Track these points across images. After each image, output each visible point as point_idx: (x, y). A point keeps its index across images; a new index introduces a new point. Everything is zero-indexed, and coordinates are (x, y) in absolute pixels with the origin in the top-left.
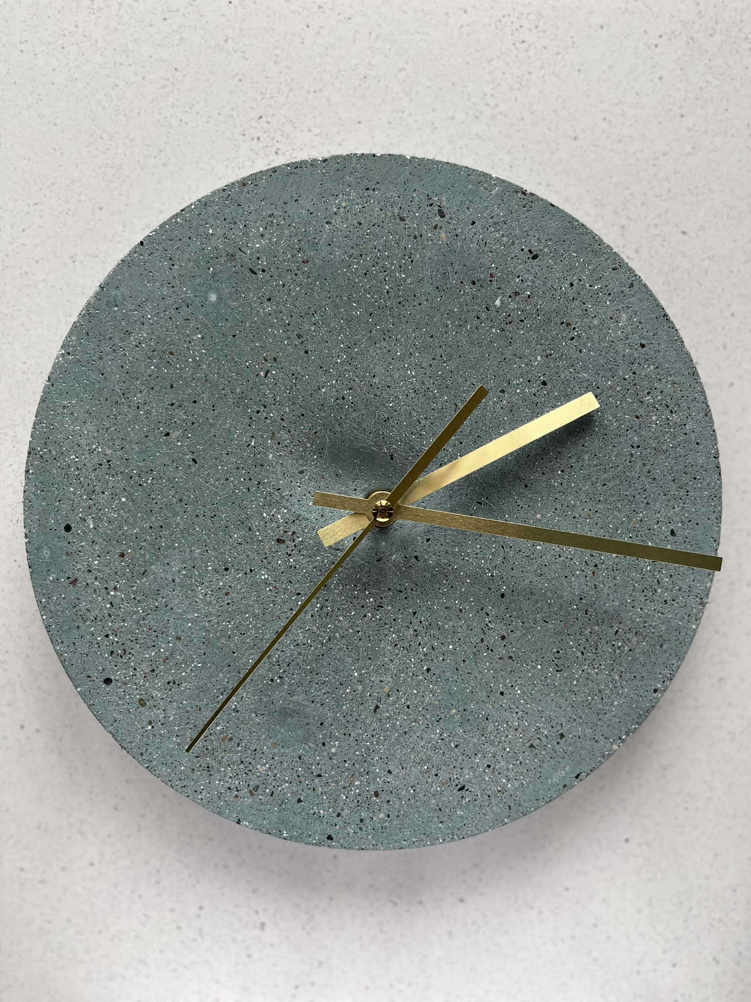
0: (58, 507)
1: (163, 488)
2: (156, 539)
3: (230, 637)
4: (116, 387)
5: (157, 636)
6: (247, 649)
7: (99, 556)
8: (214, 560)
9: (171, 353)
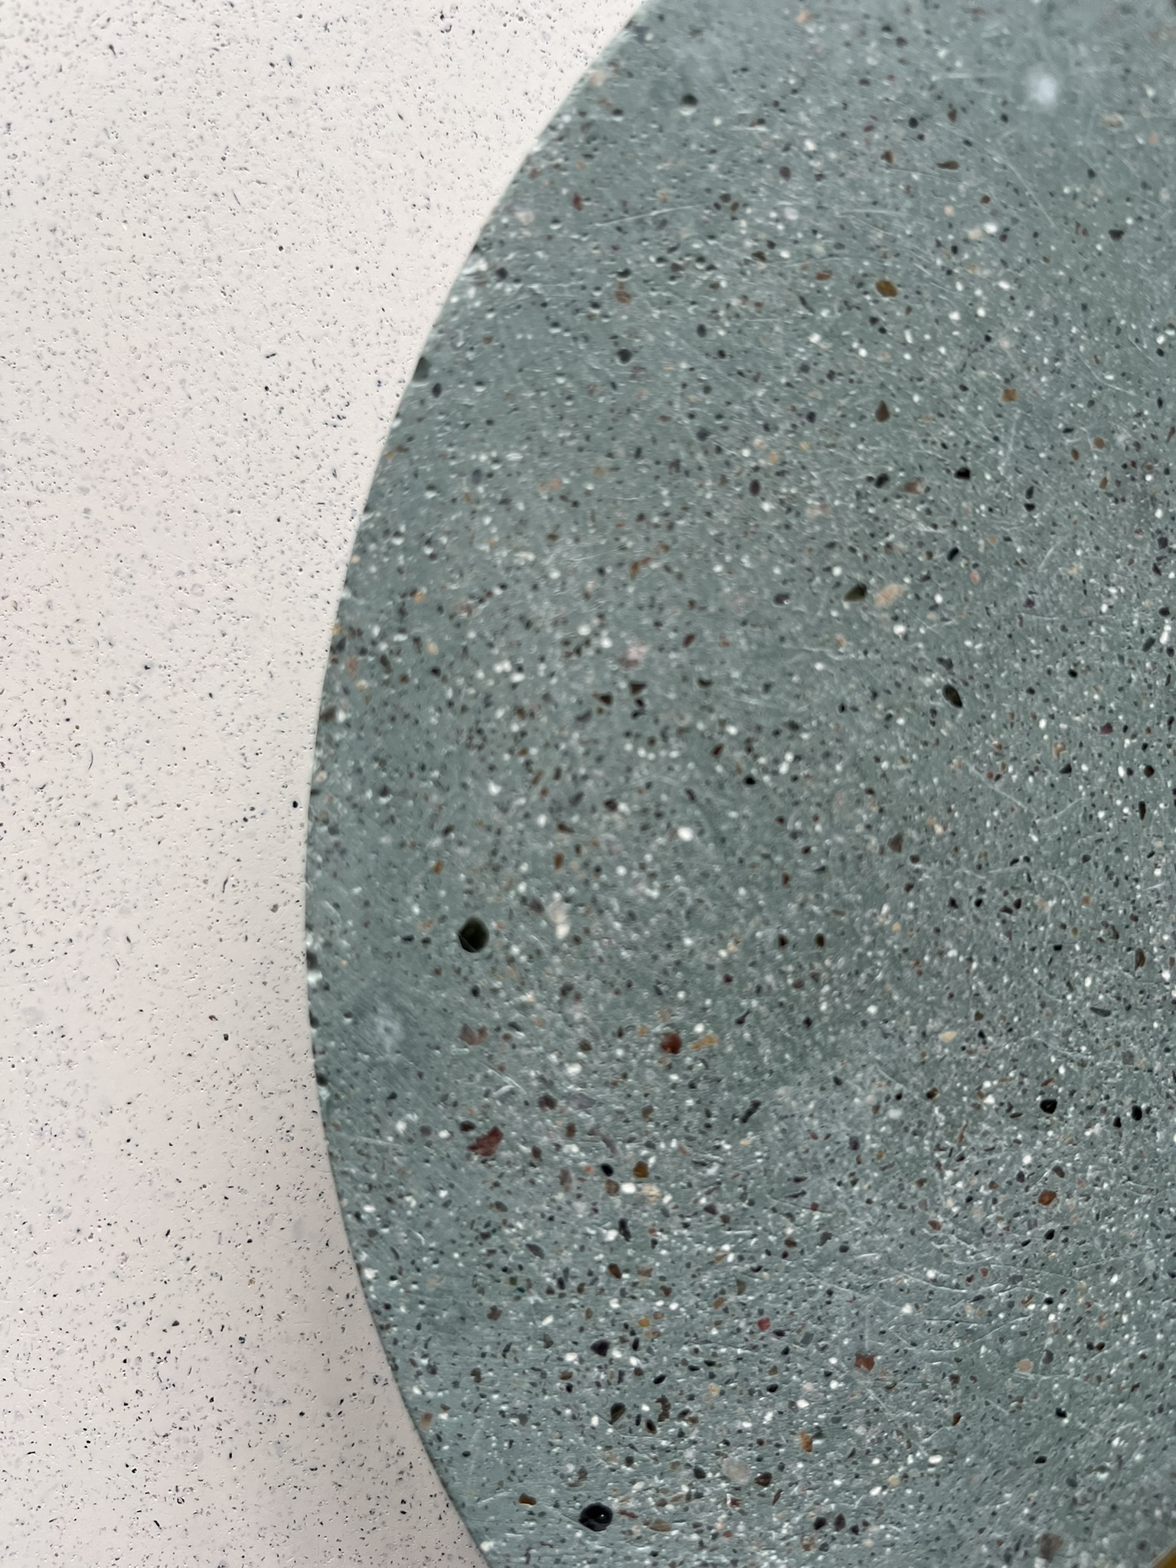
0: (438, 853)
1: (832, 795)
2: (798, 985)
3: (1050, 1357)
4: (677, 406)
5: (786, 1352)
6: (1106, 1402)
7: (585, 1047)
8: (1006, 1071)
9: (887, 289)
